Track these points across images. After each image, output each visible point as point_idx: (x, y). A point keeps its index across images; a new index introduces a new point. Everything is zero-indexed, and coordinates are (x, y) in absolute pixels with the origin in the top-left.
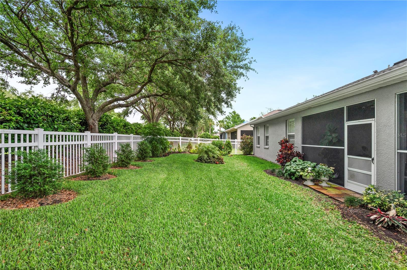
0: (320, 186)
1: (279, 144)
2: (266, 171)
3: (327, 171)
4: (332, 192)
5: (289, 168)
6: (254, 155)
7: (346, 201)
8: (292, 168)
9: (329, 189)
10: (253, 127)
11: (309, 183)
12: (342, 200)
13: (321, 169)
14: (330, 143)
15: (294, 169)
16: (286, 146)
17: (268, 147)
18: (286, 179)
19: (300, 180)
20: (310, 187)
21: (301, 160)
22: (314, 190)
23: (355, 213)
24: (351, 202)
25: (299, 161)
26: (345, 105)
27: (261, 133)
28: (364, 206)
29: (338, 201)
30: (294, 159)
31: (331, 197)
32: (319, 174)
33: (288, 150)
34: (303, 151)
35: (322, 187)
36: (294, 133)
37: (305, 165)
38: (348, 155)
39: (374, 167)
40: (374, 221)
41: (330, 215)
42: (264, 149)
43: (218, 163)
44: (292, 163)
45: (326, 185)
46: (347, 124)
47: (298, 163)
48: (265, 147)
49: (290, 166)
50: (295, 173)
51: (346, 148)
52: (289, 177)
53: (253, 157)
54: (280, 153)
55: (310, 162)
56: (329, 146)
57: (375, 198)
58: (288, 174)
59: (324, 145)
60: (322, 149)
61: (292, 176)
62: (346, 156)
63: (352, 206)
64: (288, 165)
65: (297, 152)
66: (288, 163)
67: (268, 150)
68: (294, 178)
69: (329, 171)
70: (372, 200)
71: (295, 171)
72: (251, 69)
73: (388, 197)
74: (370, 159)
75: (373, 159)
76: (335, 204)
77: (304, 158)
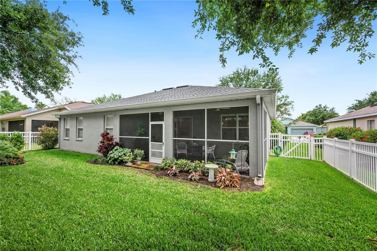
0: (136, 164)
1: (102, 136)
2: (88, 162)
3: (141, 153)
4: (145, 166)
5: (112, 155)
6: (59, 148)
7: (155, 169)
8: (115, 155)
9: (142, 165)
10: (58, 118)
11: (130, 164)
12: (152, 169)
13: (138, 153)
14: (140, 135)
15: (117, 156)
16: (108, 138)
17: (82, 139)
18: (111, 164)
19: (122, 163)
20: (131, 167)
21: (121, 148)
22: (135, 167)
23: (160, 174)
24: (157, 168)
25: (120, 149)
26: (150, 112)
27: (71, 125)
28: (162, 169)
29: (150, 170)
30: (115, 148)
31: (146, 169)
32: (136, 156)
33: (110, 141)
34: (120, 141)
35: (138, 165)
36: (112, 127)
37: (125, 152)
38: (151, 142)
39: (163, 147)
40: (169, 174)
41: (151, 178)
42: (75, 141)
43: (15, 164)
44: (114, 151)
45: (140, 163)
46: (151, 123)
47: (119, 150)
48: (77, 139)
49: (113, 154)
50: (118, 158)
51: (150, 138)
52: (113, 163)
53: (59, 150)
54: (101, 144)
55: (127, 149)
56: (139, 137)
57: (167, 163)
58: (113, 160)
59: (136, 136)
60: (134, 139)
61: (115, 162)
62: (150, 143)
63: (157, 170)
64: (111, 154)
65: (116, 142)
66: (111, 152)
67: (81, 142)
68: (117, 163)
69: (142, 153)
70: (166, 165)
71: (118, 157)
72: (73, 63)
73: (171, 161)
74: (162, 143)
75: (163, 143)
76: (150, 172)
77: (122, 146)
